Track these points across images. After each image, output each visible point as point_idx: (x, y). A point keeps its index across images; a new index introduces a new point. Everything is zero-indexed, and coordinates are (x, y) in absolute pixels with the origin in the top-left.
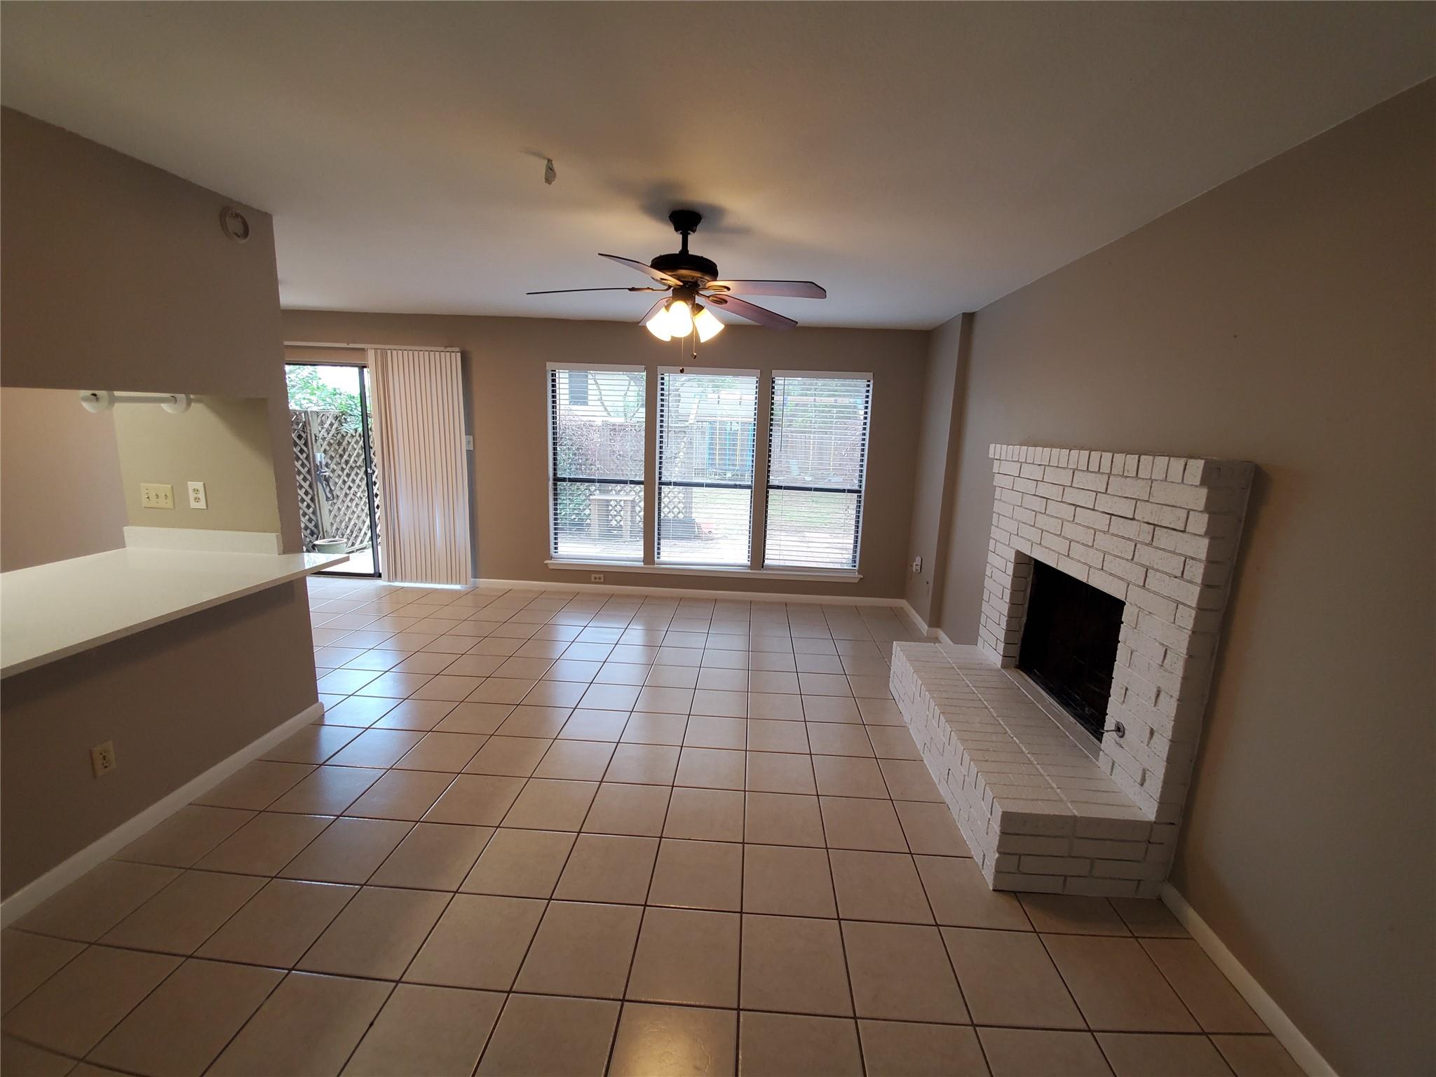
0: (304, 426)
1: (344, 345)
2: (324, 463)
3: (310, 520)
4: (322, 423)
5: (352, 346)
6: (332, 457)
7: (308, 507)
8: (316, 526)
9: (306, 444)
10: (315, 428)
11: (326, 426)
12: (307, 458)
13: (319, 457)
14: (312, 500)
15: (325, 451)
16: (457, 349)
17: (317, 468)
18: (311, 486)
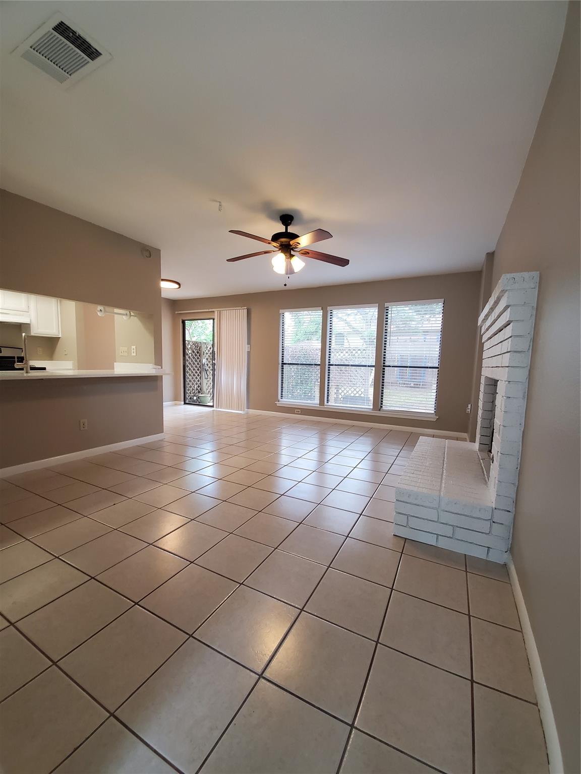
0: (200, 348)
1: (208, 310)
2: (206, 364)
3: (199, 387)
4: (207, 347)
5: (210, 310)
6: (209, 362)
7: (198, 381)
8: (201, 389)
9: (200, 356)
10: (203, 349)
11: (208, 348)
12: (200, 361)
13: (204, 361)
14: (200, 378)
15: (207, 359)
16: (246, 308)
17: (203, 365)
18: (200, 373)
